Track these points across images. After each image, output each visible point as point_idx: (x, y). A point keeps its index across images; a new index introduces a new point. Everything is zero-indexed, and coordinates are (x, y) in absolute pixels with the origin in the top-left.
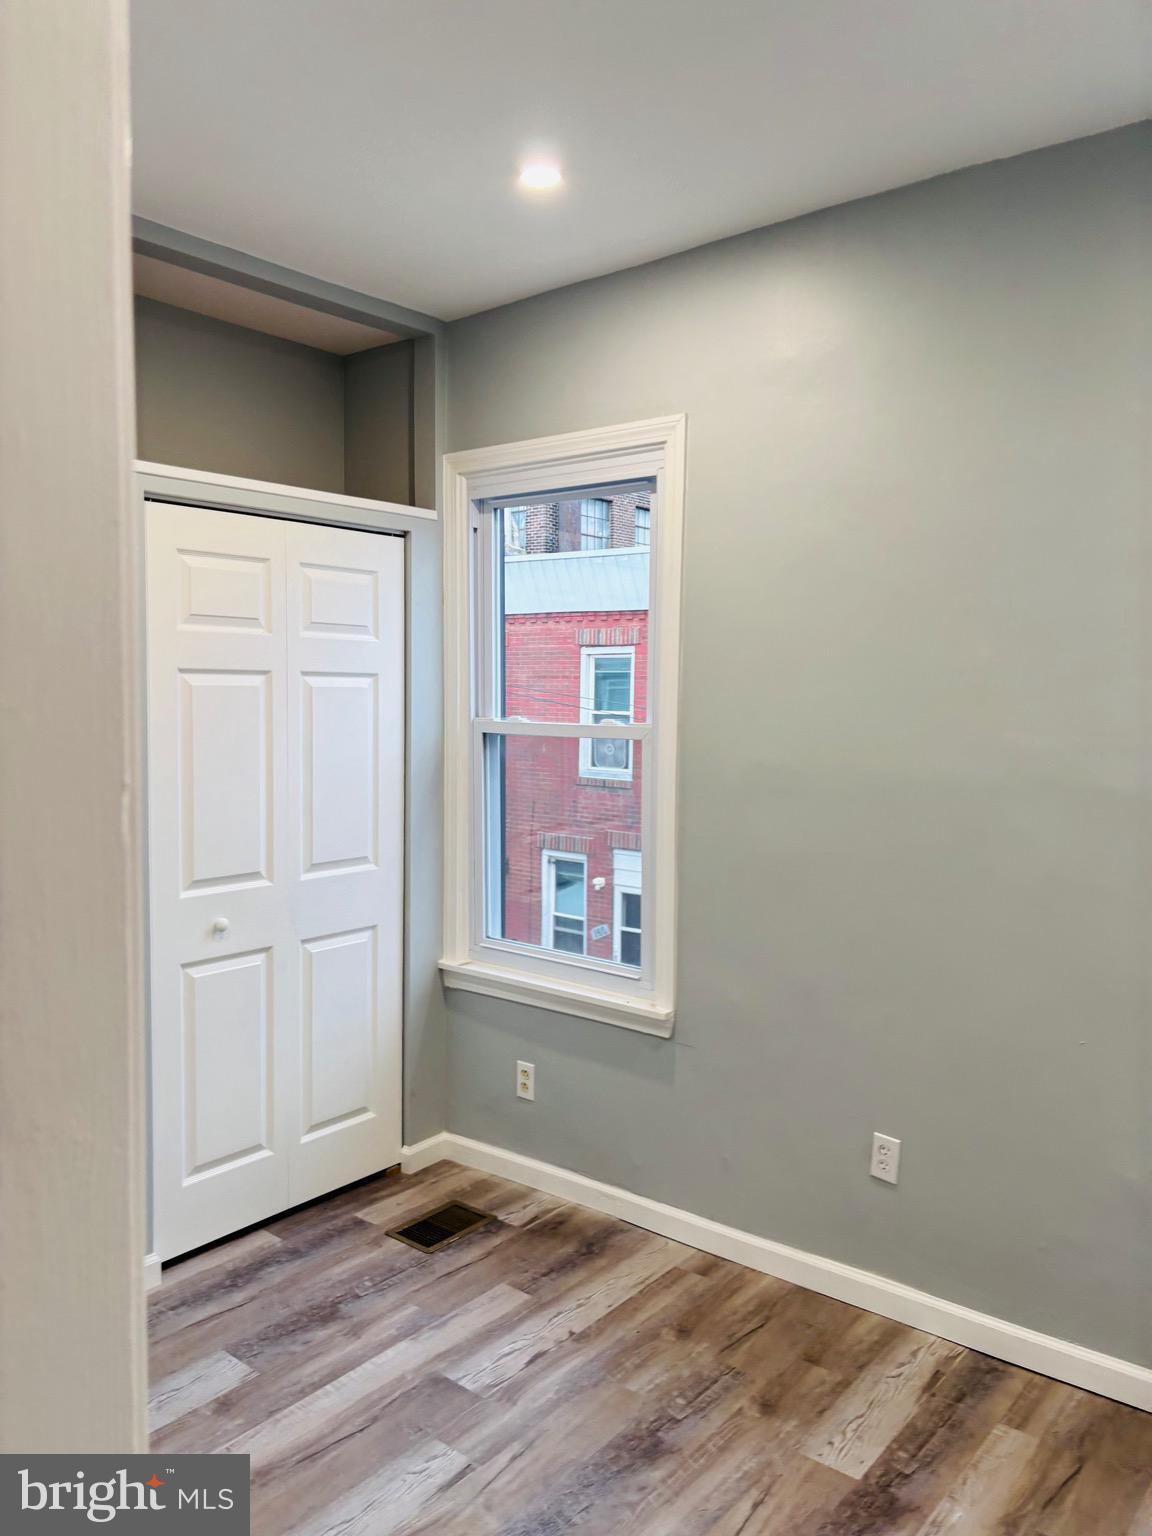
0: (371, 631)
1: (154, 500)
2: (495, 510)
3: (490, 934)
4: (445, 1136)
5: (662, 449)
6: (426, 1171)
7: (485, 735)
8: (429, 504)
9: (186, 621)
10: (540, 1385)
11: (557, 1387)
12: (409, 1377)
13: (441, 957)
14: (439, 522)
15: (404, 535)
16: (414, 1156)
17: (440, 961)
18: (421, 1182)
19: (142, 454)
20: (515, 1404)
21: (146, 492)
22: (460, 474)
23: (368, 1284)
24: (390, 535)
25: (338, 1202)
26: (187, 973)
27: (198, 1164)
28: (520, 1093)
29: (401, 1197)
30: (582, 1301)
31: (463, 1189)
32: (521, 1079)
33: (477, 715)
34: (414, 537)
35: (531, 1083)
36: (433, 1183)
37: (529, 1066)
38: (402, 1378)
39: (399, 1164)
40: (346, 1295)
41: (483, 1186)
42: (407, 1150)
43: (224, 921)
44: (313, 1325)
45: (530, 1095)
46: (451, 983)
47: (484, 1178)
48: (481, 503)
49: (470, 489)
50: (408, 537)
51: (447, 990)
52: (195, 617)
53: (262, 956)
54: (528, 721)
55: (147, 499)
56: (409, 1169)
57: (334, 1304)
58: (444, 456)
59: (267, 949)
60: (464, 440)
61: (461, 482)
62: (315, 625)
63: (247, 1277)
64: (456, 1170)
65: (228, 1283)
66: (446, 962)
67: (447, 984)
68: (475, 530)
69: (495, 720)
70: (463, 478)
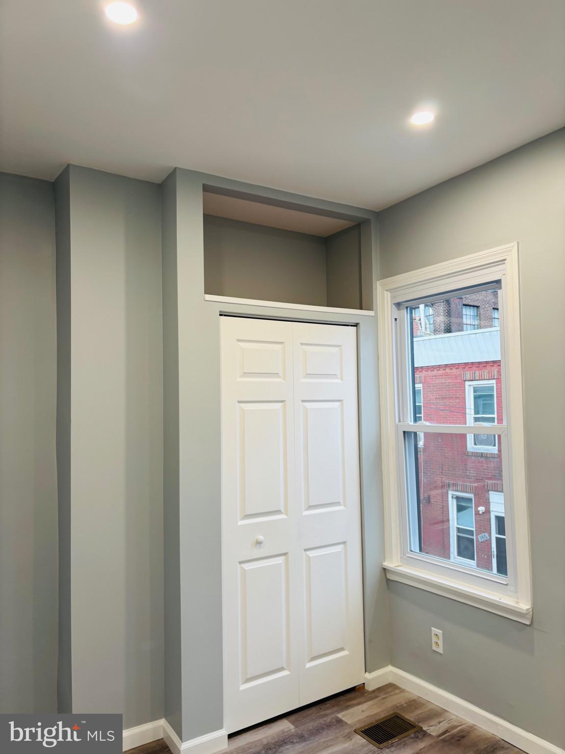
0: (339, 377)
1: (225, 315)
2: (407, 308)
3: (412, 550)
4: (390, 668)
5: (504, 263)
6: (379, 690)
7: (404, 432)
8: (370, 308)
9: (241, 377)
13: (385, 561)
14: (376, 316)
15: (356, 325)
16: (373, 679)
17: (384, 564)
18: (376, 697)
19: (207, 292)
21: (220, 312)
22: (386, 291)
24: (348, 325)
25: (328, 705)
26: (242, 567)
27: (249, 676)
28: (434, 648)
29: (365, 706)
31: (402, 705)
32: (434, 639)
33: (400, 421)
34: (361, 326)
35: (440, 643)
36: (384, 698)
37: (439, 632)
39: (364, 684)
41: (414, 704)
42: (368, 676)
43: (261, 538)
45: (440, 650)
46: (391, 577)
47: (415, 698)
48: (398, 305)
49: (393, 298)
50: (358, 326)
51: (388, 581)
52: (246, 374)
53: (283, 558)
54: (430, 424)
55: (221, 315)
56: (370, 687)
58: (378, 282)
59: (285, 554)
60: (389, 272)
61: (388, 295)
62: (308, 375)
64: (397, 691)
66: (387, 564)
67: (388, 577)
68: (396, 319)
69: (409, 423)
70: (389, 293)
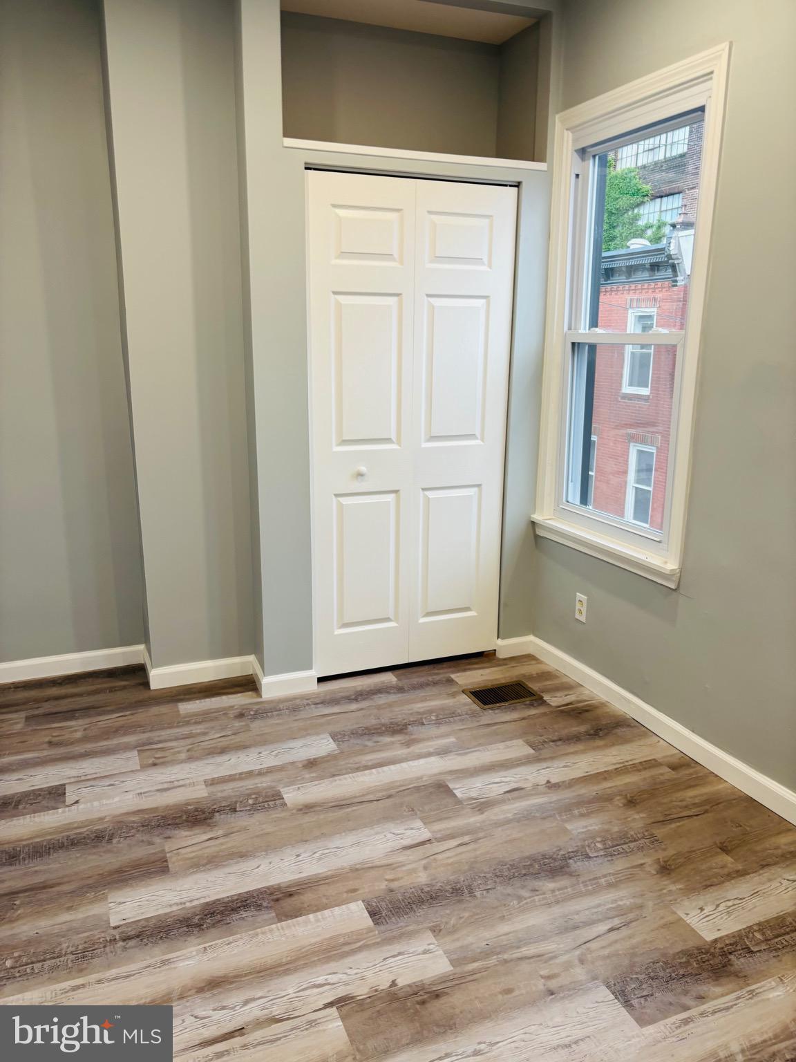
0: (486, 263)
1: (315, 169)
2: (594, 157)
3: (570, 500)
4: (531, 638)
5: (711, 79)
6: (512, 659)
7: (573, 344)
8: (542, 159)
9: (337, 258)
10: (506, 807)
11: (516, 812)
12: (424, 779)
13: (535, 513)
14: (550, 172)
15: (518, 185)
16: (506, 646)
17: (532, 516)
18: (506, 665)
19: (287, 134)
20: (482, 813)
21: (306, 163)
22: (567, 129)
23: (433, 718)
24: (506, 185)
25: (444, 666)
26: (339, 501)
27: (346, 621)
28: (577, 616)
29: (487, 671)
30: (569, 764)
31: (532, 675)
32: (578, 606)
33: (570, 329)
34: (524, 186)
35: (584, 610)
36: (513, 667)
37: (584, 598)
38: (421, 778)
39: (495, 650)
40: (416, 721)
41: (546, 675)
42: (500, 642)
43: (363, 469)
44: (387, 733)
45: (583, 618)
46: (540, 532)
47: (551, 671)
48: (582, 152)
49: (575, 141)
50: (521, 186)
51: (537, 537)
52: (343, 254)
53: (393, 496)
54: (604, 332)
55: (306, 168)
56: (501, 655)
57: (406, 725)
58: (557, 116)
59: (396, 492)
60: (571, 101)
61: (569, 136)
62: (438, 259)
63: (365, 696)
64: (533, 662)
65: (353, 697)
66: (537, 517)
67: (538, 533)
68: (577, 176)
69: (583, 332)
70: (570, 134)
